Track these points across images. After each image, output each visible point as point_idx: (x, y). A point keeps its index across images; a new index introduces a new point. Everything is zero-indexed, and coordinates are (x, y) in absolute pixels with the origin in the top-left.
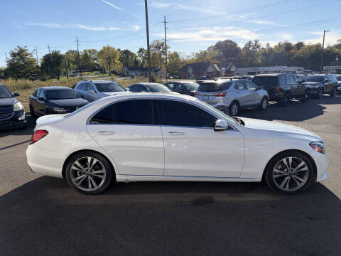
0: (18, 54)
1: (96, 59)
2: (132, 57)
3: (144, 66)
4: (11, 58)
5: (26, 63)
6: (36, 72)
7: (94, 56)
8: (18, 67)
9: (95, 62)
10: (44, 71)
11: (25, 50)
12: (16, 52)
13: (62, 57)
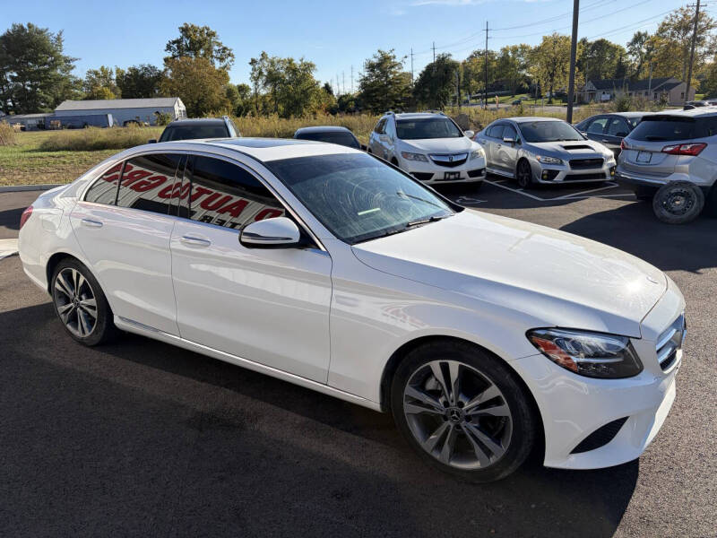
0: (379, 65)
1: (525, 67)
2: (613, 57)
3: (641, 77)
4: (366, 74)
5: (390, 83)
6: (406, 99)
7: (522, 60)
8: (377, 90)
9: (524, 72)
10: (419, 96)
11: (389, 58)
12: (375, 61)
13: (454, 65)
